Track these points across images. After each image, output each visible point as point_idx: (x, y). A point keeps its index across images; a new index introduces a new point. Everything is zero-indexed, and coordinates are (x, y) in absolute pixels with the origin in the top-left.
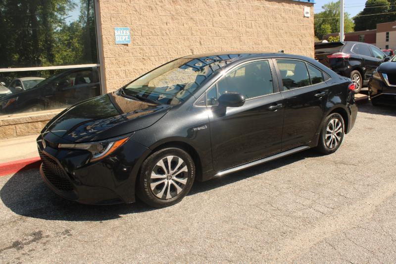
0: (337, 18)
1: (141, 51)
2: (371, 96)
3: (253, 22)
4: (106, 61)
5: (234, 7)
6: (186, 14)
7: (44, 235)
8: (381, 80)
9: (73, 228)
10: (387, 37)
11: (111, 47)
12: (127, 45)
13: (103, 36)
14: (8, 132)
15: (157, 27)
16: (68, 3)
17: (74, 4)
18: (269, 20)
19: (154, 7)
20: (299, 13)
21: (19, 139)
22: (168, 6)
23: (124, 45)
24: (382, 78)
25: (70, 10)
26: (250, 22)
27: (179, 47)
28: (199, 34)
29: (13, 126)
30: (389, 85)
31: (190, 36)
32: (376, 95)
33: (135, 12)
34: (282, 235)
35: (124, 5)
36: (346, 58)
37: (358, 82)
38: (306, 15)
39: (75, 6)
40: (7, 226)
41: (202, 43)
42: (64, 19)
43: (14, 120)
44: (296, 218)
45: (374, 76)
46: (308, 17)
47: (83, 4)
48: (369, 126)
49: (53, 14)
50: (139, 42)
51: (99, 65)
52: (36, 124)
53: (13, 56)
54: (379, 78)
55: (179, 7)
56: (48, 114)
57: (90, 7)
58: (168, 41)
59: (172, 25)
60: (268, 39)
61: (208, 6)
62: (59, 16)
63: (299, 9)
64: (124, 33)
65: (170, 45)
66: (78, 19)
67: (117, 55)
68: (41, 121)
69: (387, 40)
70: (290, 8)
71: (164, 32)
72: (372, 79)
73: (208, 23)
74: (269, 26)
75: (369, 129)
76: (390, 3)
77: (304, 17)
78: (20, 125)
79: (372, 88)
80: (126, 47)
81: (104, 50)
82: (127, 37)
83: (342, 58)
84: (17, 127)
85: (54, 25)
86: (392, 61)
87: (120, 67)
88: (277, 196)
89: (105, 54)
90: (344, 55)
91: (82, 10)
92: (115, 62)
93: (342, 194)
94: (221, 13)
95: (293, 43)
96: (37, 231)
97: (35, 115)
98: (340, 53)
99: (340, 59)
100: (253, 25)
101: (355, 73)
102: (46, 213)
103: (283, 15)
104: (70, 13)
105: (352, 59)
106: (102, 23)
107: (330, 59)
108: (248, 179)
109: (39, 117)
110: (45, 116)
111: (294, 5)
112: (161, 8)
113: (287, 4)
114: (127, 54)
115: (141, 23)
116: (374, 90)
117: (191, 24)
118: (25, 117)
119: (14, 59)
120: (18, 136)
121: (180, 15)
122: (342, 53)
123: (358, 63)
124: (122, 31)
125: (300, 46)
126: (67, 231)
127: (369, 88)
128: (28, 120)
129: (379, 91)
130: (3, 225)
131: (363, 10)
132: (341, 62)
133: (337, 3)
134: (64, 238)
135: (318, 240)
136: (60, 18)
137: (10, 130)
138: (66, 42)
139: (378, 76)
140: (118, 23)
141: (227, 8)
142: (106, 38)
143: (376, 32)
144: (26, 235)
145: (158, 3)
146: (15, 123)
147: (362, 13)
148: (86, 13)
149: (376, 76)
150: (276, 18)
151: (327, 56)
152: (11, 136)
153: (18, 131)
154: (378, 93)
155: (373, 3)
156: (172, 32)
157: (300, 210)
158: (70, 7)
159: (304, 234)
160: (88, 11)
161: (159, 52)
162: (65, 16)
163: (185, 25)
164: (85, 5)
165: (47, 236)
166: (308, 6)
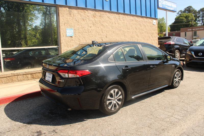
0: (162, 25)
1: (79, 40)
2: (186, 62)
3: (130, 27)
4: (62, 44)
5: (122, 20)
6: (100, 22)
7: (43, 133)
8: (191, 54)
9: (57, 129)
10: (186, 34)
11: (64, 38)
12: (72, 37)
13: (61, 33)
14: (14, 80)
15: (86, 28)
16: (35, 17)
17: (38, 17)
18: (138, 26)
19: (85, 19)
20: (151, 23)
21: (20, 83)
22: (91, 19)
23: (71, 37)
24: (191, 53)
25: (36, 20)
26: (129, 27)
27: (96, 38)
28: (106, 32)
29: (17, 76)
30: (195, 57)
31: (101, 33)
32: (189, 61)
33: (76, 22)
34: (162, 131)
35: (71, 18)
36: (173, 44)
37: (178, 55)
38: (154, 24)
39: (38, 18)
40: (22, 128)
41: (107, 36)
42: (33, 24)
43: (17, 73)
44: (167, 122)
45: (187, 53)
46: (155, 25)
47: (42, 17)
48: (188, 77)
49: (28, 22)
50: (78, 36)
51: (58, 47)
52: (27, 75)
53: (8, 42)
54: (190, 54)
55: (96, 19)
56: (34, 70)
57: (46, 19)
58: (91, 36)
59: (93, 28)
60: (137, 35)
61: (110, 19)
62: (30, 23)
63: (151, 21)
64: (71, 31)
65: (92, 38)
66: (40, 24)
67: (67, 42)
68: (30, 74)
69: (186, 36)
70: (147, 21)
71: (89, 31)
72: (186, 54)
73: (110, 27)
74: (137, 29)
75: (188, 78)
76: (186, 19)
77: (153, 25)
78: (20, 76)
79: (186, 58)
80: (71, 38)
81: (61, 39)
82: (72, 33)
83: (171, 44)
84: (18, 77)
85: (28, 27)
86: (195, 46)
87: (68, 48)
88: (154, 111)
89: (61, 41)
90: (172, 43)
91: (42, 20)
92: (66, 45)
93: (185, 110)
94: (116, 22)
95: (148, 37)
96: (38, 130)
97: (27, 71)
98: (170, 42)
99: (170, 45)
100: (130, 28)
101: (177, 51)
102: (41, 121)
103: (144, 24)
104: (36, 21)
105: (175, 44)
106: (61, 26)
107: (165, 44)
108: (138, 102)
109: (29, 72)
110: (32, 71)
111: (149, 19)
112: (88, 20)
113: (146, 19)
114: (72, 41)
115: (79, 27)
116: (188, 59)
117: (102, 27)
118: (22, 72)
119: (9, 43)
120: (18, 81)
121: (97, 23)
122: (171, 42)
123: (178, 46)
124: (70, 30)
125: (152, 38)
126: (54, 131)
127: (185, 58)
128: (24, 73)
129: (190, 60)
130: (20, 127)
131: (174, 22)
132: (170, 46)
133: (162, 18)
134: (54, 134)
135: (181, 133)
136: (31, 24)
137: (15, 78)
138: (34, 35)
139: (189, 53)
140: (68, 26)
141: (119, 20)
142: (62, 34)
143: (180, 32)
144: (33, 133)
145: (87, 17)
146: (17, 75)
147: (174, 23)
148: (44, 21)
149: (188, 53)
150: (141, 25)
151: (164, 43)
152: (15, 81)
153: (19, 79)
154: (190, 61)
155: (178, 19)
156: (93, 31)
157: (168, 118)
158: (36, 19)
159: (173, 130)
160: (45, 20)
161: (87, 41)
162: (33, 23)
163: (99, 28)
164: (43, 17)
165: (45, 133)
166: (155, 20)
